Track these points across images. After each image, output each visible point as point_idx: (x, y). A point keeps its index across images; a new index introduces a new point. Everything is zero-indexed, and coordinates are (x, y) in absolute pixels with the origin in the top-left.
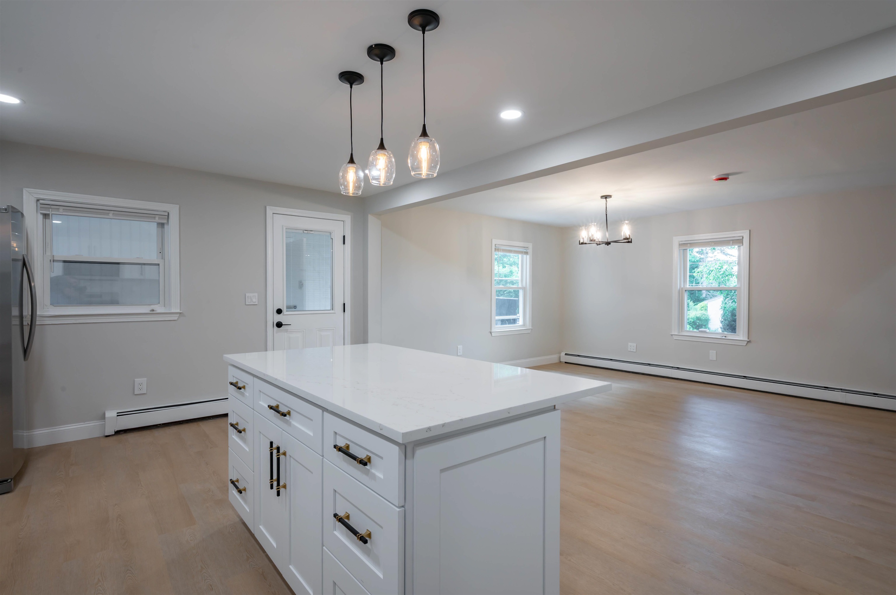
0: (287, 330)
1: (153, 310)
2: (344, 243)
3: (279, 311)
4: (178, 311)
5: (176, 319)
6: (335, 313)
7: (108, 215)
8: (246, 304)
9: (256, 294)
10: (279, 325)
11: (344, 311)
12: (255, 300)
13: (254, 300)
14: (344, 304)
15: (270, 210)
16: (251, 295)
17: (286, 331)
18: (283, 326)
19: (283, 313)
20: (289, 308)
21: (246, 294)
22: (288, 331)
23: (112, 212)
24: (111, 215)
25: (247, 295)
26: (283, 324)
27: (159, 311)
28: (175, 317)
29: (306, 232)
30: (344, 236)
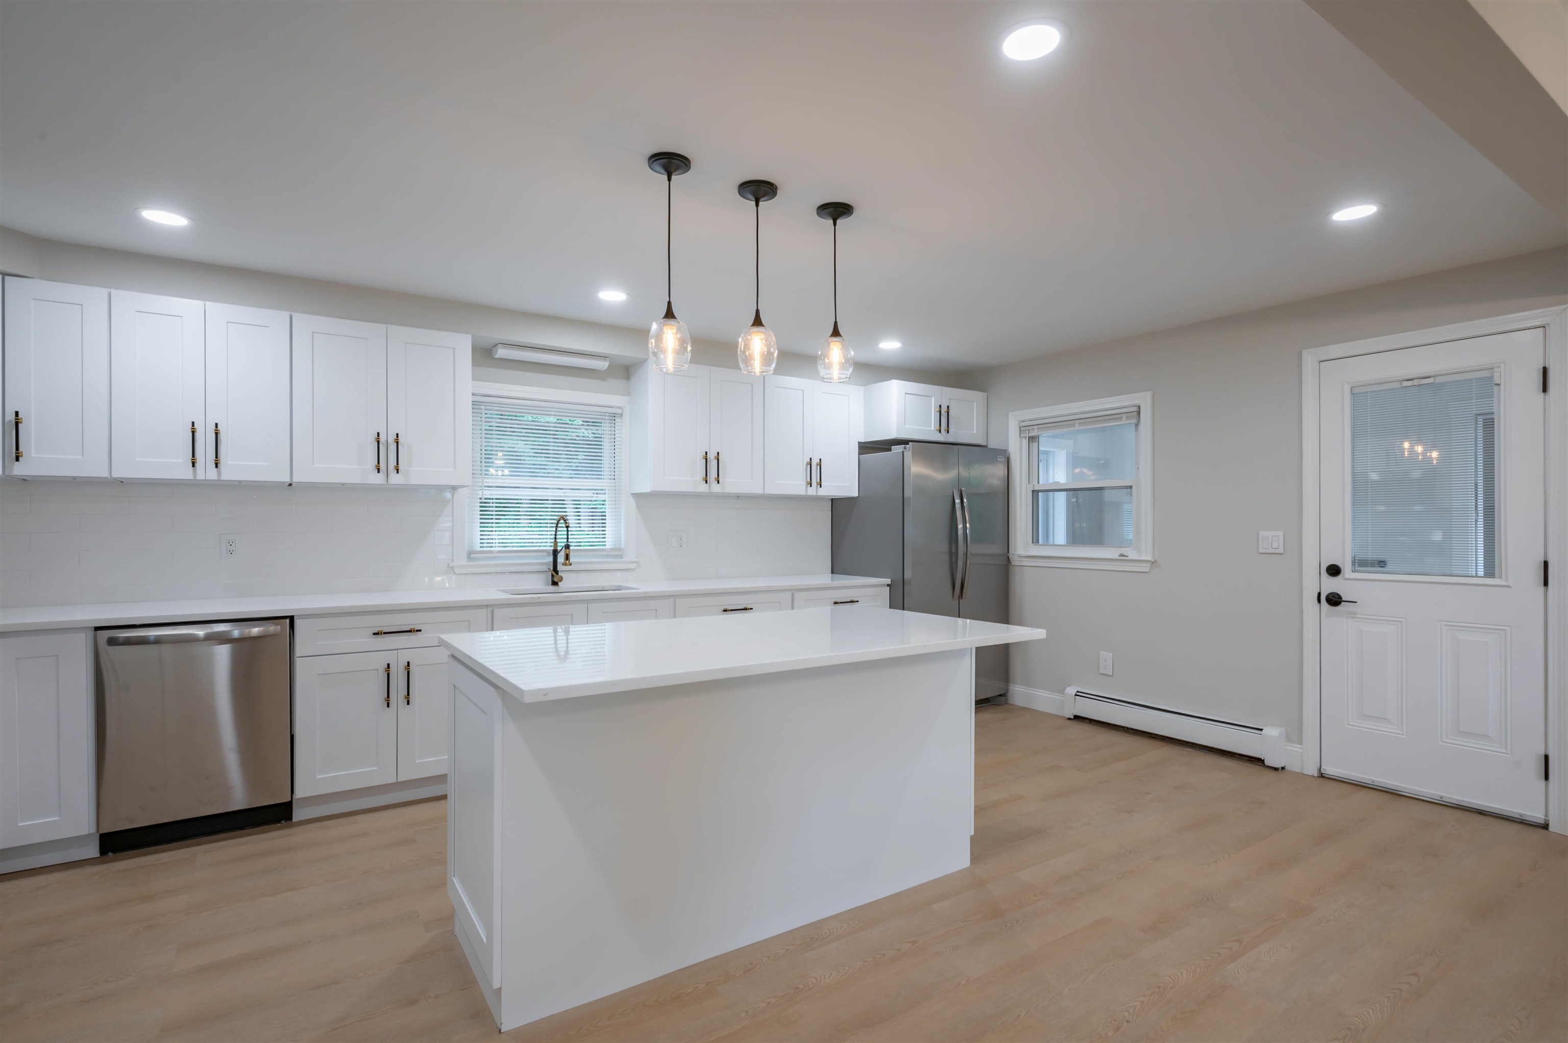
0: (1355, 613)
1: (1122, 555)
2: (1545, 389)
3: (1334, 571)
4: (1149, 558)
5: (1147, 571)
6: (1508, 586)
7: (1075, 426)
8: (1260, 552)
9: (1280, 534)
10: (1334, 600)
11: (1546, 583)
12: (1278, 545)
13: (1275, 545)
14: (1546, 564)
15: (1309, 359)
16: (1269, 534)
17: (1353, 615)
18: (1343, 603)
19: (1344, 576)
20: (1361, 563)
21: (1260, 532)
22: (1358, 616)
23: (1077, 421)
24: (1077, 427)
25: (1262, 533)
26: (1344, 599)
27: (1130, 558)
28: (1146, 568)
29: (1410, 383)
30: (1545, 371)
